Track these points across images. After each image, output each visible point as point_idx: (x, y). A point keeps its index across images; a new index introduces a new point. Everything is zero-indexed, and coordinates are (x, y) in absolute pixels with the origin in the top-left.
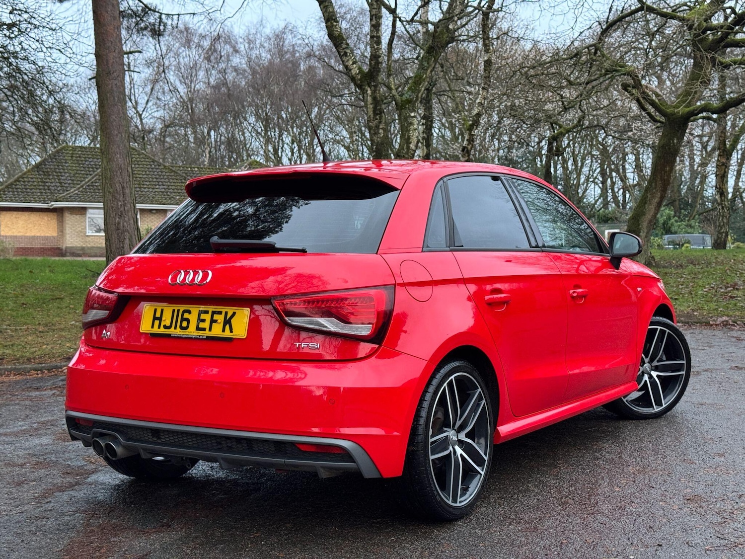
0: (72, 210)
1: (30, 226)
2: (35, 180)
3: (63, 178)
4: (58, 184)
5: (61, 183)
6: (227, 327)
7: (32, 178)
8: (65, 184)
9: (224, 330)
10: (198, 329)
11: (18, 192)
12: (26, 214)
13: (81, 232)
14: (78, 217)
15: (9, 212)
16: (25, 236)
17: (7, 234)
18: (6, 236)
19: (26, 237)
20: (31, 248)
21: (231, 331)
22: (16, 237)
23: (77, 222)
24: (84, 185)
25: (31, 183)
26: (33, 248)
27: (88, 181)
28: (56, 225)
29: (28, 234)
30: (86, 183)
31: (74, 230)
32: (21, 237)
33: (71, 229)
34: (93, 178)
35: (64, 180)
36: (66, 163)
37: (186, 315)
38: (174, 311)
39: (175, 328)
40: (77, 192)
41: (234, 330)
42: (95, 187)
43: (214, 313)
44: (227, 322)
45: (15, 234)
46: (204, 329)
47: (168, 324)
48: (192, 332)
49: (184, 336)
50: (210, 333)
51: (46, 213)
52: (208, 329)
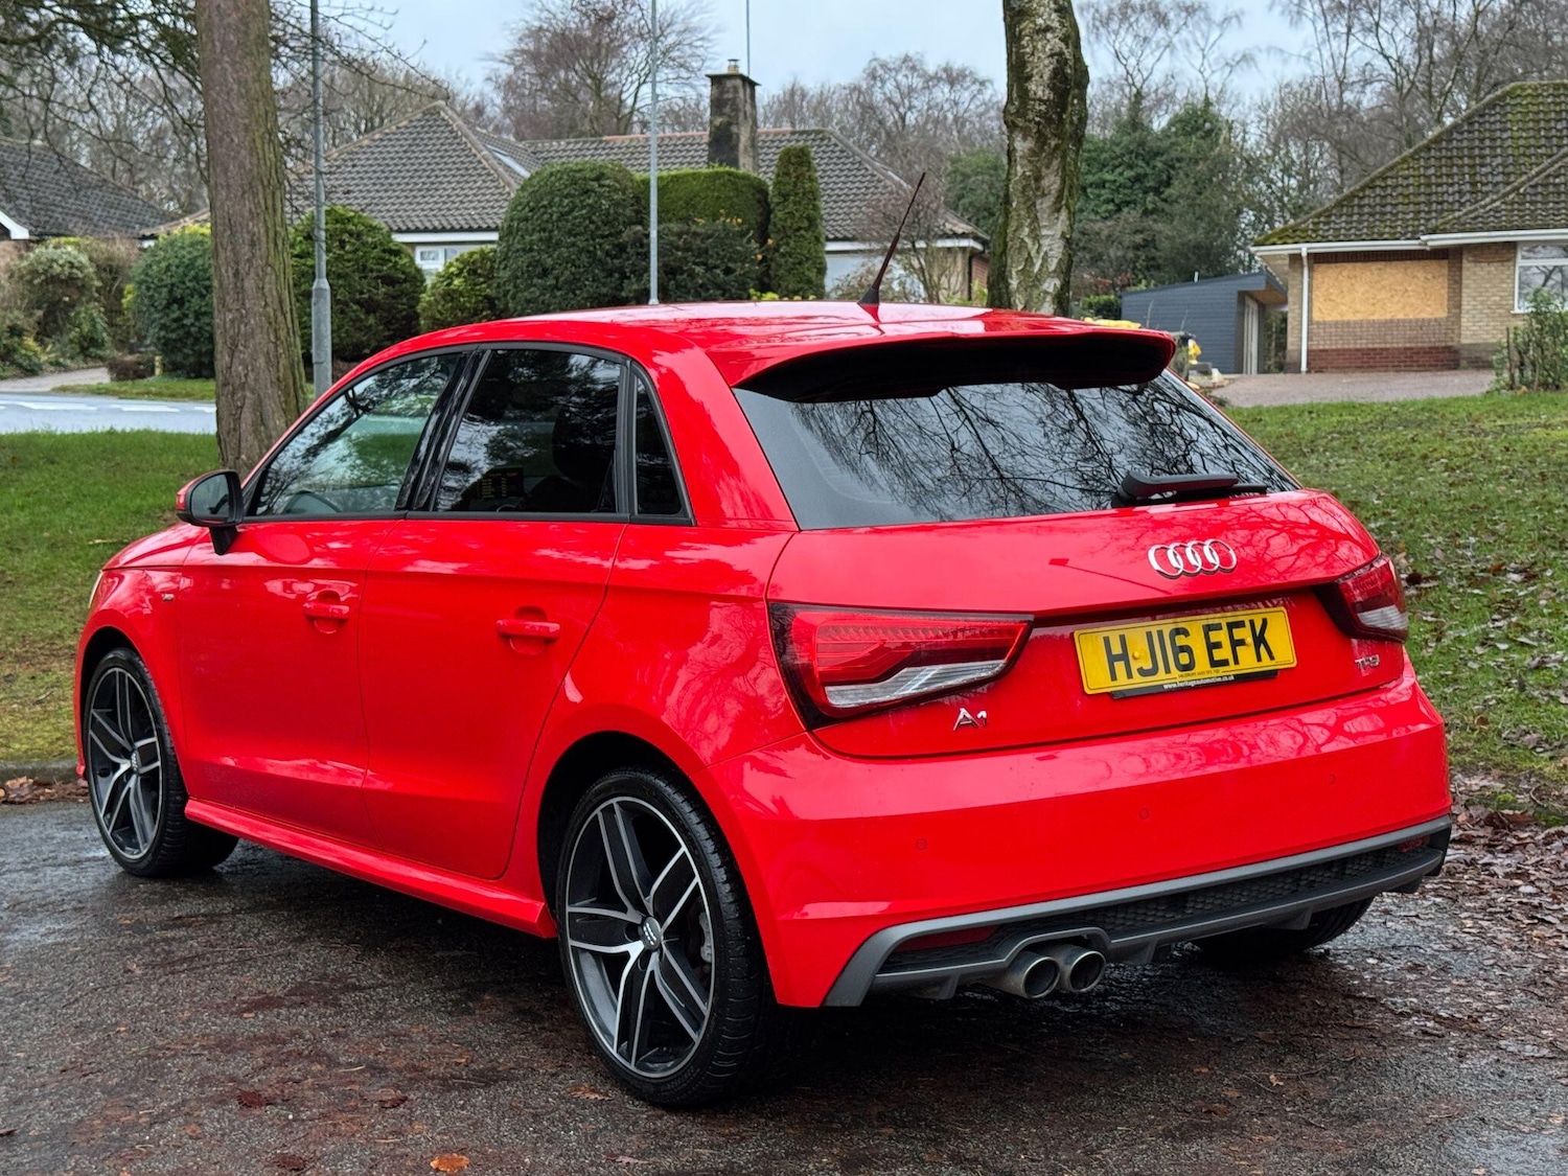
0: (1481, 251)
1: (1383, 295)
2: (1411, 180)
3: (1484, 170)
4: (1467, 187)
5: (1473, 184)
6: (1262, 649)
7: (1406, 178)
8: (1483, 184)
9: (1259, 659)
10: (1214, 663)
11: (1361, 215)
12: (1375, 267)
13: (1501, 306)
14: (1492, 268)
15: (1333, 265)
16: (1368, 322)
17: (1330, 319)
18: (1325, 323)
19: (1372, 323)
20: (1382, 349)
21: (1272, 658)
22: (1348, 323)
23: (1489, 281)
24: (1523, 184)
25: (1400, 190)
26: (1387, 349)
27: (1538, 174)
28: (1444, 292)
29: (1376, 317)
30: (1530, 179)
31: (1482, 303)
32: (1360, 324)
33: (1474, 299)
34: (1552, 165)
35: (1486, 175)
36: (1503, 130)
37: (1181, 640)
38: (1149, 635)
39: (1168, 671)
40: (1497, 204)
41: (1275, 655)
42: (1551, 189)
43: (1231, 626)
44: (1260, 640)
45: (1346, 318)
46: (1225, 663)
47: (1148, 665)
48: (1203, 673)
49: (1192, 684)
50: (1238, 667)
51: (1422, 263)
52: (1231, 661)
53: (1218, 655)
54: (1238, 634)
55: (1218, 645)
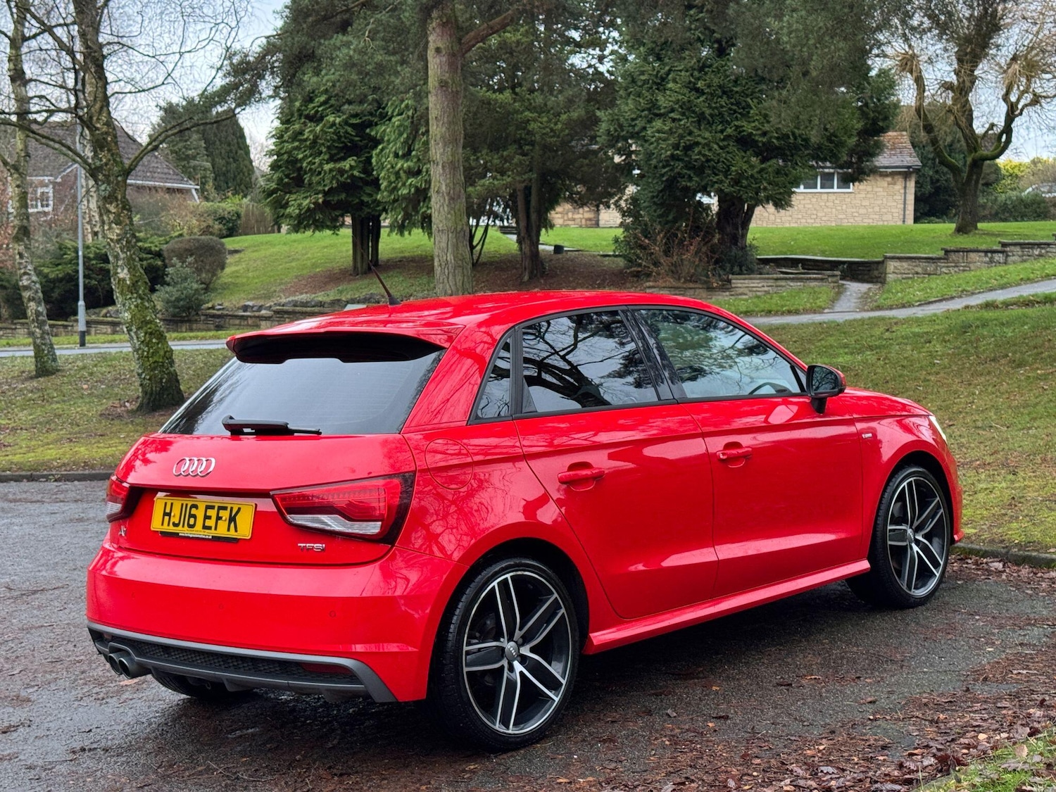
6: (232, 524)
9: (229, 530)
10: (205, 527)
21: (236, 531)
37: (194, 511)
38: (182, 505)
39: (183, 526)
41: (238, 529)
43: (220, 508)
44: (233, 519)
46: (209, 528)
47: (177, 521)
48: (198, 532)
49: (191, 536)
50: (215, 532)
52: (213, 528)
53: (208, 523)
54: (222, 513)
55: (210, 518)
